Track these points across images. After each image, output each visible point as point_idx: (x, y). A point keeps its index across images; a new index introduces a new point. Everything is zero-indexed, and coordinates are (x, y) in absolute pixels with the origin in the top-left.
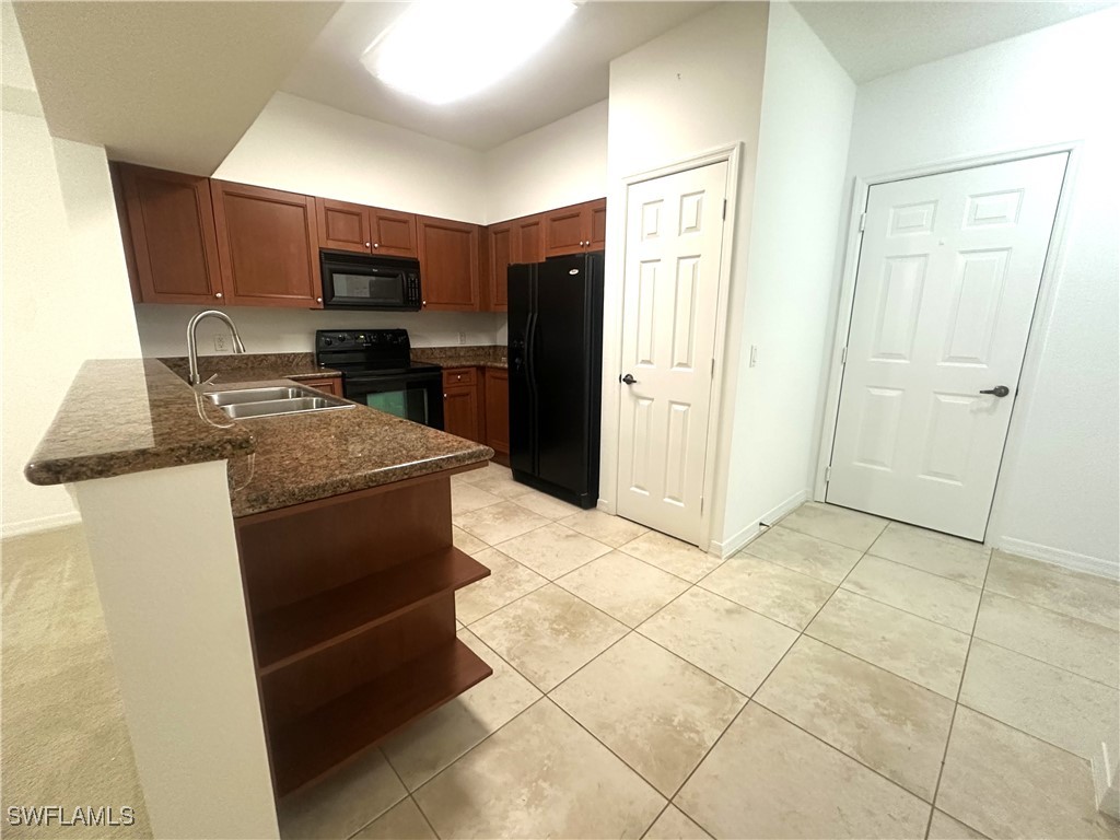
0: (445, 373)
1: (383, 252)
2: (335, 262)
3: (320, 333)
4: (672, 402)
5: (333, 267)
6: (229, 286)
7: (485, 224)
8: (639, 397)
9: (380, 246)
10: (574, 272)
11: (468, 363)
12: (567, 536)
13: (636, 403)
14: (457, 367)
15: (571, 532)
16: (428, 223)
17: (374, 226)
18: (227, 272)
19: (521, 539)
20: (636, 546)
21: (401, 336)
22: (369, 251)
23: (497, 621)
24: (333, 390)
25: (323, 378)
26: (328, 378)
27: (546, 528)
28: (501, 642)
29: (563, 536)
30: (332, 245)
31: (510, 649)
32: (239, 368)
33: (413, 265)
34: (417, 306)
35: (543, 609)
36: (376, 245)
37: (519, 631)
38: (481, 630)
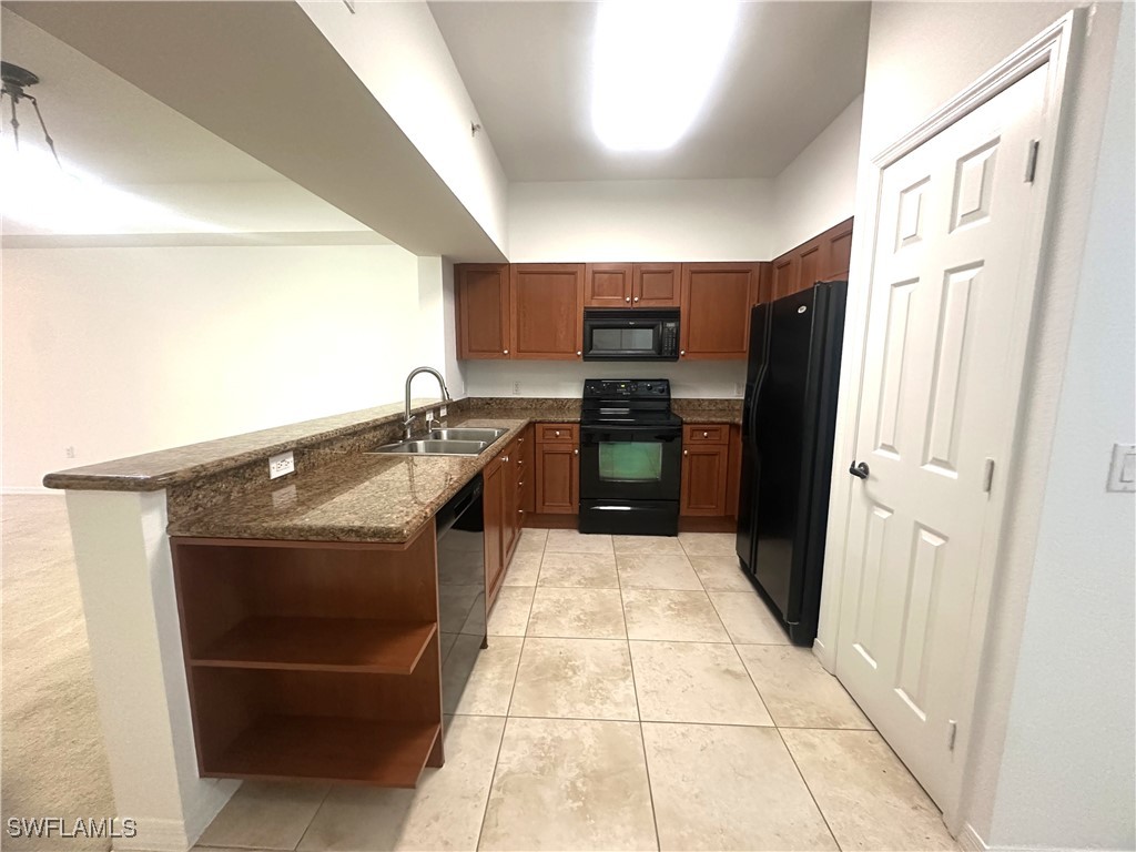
0: (686, 429)
1: (644, 304)
2: (599, 319)
3: (588, 382)
4: (919, 526)
5: (592, 323)
6: (514, 345)
7: (770, 260)
8: (873, 503)
9: (640, 299)
10: (802, 310)
11: (719, 420)
12: (728, 671)
13: (870, 511)
14: (704, 423)
15: (739, 668)
16: (693, 269)
17: (637, 280)
18: (514, 333)
19: (666, 645)
20: (816, 741)
21: (666, 385)
22: (629, 305)
23: (537, 730)
24: (571, 435)
25: (563, 422)
26: (568, 423)
27: (715, 647)
28: (512, 758)
29: (724, 668)
30: (595, 304)
31: (510, 773)
32: (526, 409)
33: (674, 314)
34: (673, 356)
35: (592, 750)
36: (636, 299)
37: (541, 758)
38: (513, 729)
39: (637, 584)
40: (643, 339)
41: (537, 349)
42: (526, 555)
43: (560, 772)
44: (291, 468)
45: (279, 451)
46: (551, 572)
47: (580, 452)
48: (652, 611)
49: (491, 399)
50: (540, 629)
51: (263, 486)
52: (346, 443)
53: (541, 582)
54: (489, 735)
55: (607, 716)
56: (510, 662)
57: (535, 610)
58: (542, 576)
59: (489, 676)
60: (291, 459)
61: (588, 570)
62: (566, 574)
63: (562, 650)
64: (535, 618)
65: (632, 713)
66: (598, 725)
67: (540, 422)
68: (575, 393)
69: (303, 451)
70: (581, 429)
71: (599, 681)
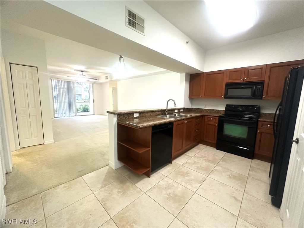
0: (260, 123)
2: (230, 86)
3: (227, 106)
6: (203, 94)
9: (247, 79)
14: (268, 122)
16: (272, 66)
17: (246, 73)
18: (203, 91)
22: (243, 81)
23: (170, 181)
24: (216, 120)
25: (213, 116)
26: (215, 116)
27: (236, 190)
28: (162, 183)
29: (234, 196)
30: (230, 81)
31: (160, 185)
32: (208, 112)
33: (262, 83)
34: (261, 97)
35: (179, 191)
36: (245, 79)
37: (167, 186)
38: (166, 179)
39: (223, 166)
40: (247, 92)
41: (211, 95)
42: (196, 150)
43: (169, 190)
44: (138, 116)
45: (136, 112)
46: (199, 155)
47: (218, 125)
48: (222, 174)
49: (198, 109)
50: (187, 165)
51: (132, 118)
52: (151, 113)
53: (195, 156)
54: (161, 178)
55: (188, 187)
56: (174, 168)
57: (188, 161)
58: (196, 155)
59: (168, 168)
60: (138, 114)
61: (210, 158)
62: (202, 157)
63: (188, 171)
64: (187, 162)
65: (195, 190)
66: (184, 188)
67: (207, 115)
68: (223, 109)
69: (141, 113)
70: (219, 119)
71: (192, 180)
